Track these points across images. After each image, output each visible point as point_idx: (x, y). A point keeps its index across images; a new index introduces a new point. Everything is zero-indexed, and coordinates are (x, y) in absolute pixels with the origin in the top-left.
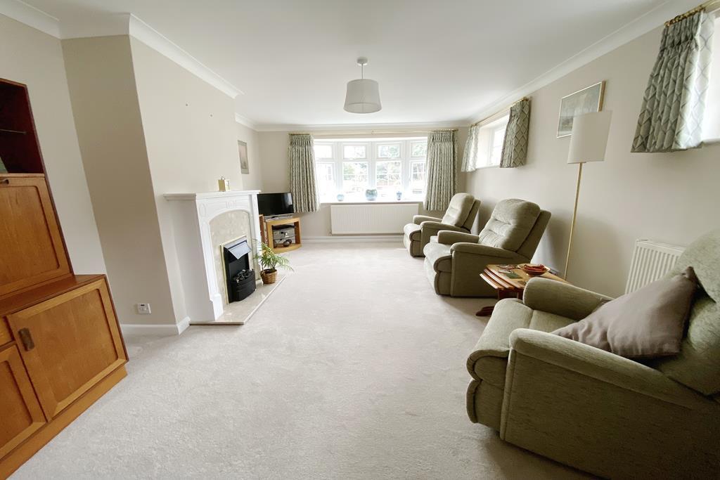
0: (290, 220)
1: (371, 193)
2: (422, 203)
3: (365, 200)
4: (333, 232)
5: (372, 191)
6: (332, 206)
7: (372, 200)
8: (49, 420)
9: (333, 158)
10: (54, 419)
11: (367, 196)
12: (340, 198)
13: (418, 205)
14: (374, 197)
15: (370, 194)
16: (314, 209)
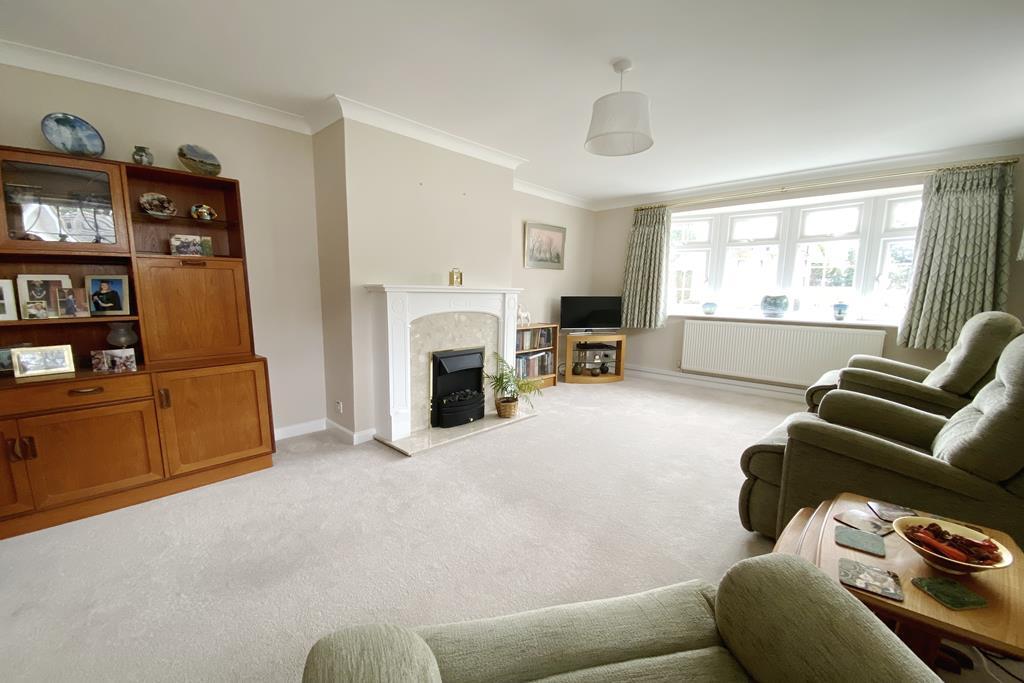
0: (610, 338)
1: (773, 302)
2: (896, 329)
3: (760, 315)
4: (684, 366)
5: (775, 299)
6: (687, 321)
7: (775, 315)
8: (167, 476)
9: (709, 242)
10: (173, 478)
11: (765, 308)
12: (708, 309)
13: (884, 332)
14: (779, 311)
15: (770, 304)
16: (653, 324)
